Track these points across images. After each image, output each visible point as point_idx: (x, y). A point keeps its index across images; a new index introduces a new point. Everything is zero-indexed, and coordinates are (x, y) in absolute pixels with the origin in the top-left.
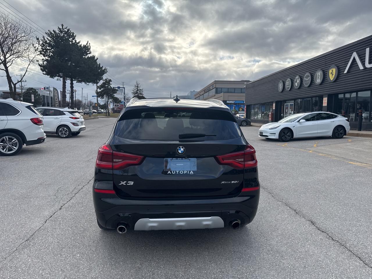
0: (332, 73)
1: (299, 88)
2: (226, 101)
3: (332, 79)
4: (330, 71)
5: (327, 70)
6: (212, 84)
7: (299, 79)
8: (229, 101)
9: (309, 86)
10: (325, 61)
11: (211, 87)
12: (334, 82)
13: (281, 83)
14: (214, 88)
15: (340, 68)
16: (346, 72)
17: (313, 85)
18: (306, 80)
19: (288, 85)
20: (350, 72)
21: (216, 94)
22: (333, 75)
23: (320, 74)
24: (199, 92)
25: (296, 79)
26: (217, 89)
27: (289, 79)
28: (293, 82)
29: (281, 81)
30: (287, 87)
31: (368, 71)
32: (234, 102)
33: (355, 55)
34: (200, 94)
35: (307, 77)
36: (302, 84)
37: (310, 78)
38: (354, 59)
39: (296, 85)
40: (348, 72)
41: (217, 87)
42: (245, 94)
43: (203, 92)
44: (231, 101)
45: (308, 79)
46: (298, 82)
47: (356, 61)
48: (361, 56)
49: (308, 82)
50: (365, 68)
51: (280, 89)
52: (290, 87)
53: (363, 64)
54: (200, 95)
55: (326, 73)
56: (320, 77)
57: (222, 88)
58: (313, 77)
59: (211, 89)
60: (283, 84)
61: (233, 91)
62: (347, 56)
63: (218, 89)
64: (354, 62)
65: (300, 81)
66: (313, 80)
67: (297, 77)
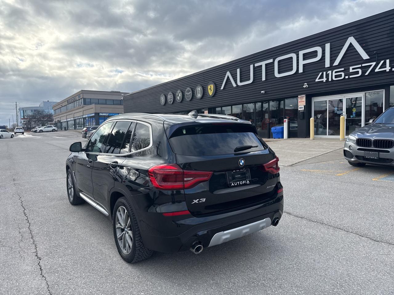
0: (210, 89)
1: (181, 102)
2: (99, 113)
3: (211, 94)
4: (209, 87)
5: (206, 86)
6: (78, 94)
7: (181, 93)
8: (102, 113)
9: (191, 101)
10: (203, 78)
11: (77, 97)
12: (212, 97)
13: (163, 97)
14: (81, 99)
15: (217, 84)
16: (222, 88)
17: (195, 99)
18: (188, 94)
19: (170, 99)
20: (225, 89)
21: (85, 106)
22: (211, 90)
23: (200, 90)
24: (59, 103)
25: (178, 93)
26: (85, 99)
27: (170, 93)
28: (175, 96)
29: (162, 95)
30: (169, 100)
31: (240, 89)
32: (108, 114)
33: (228, 74)
34: (61, 104)
35: (188, 91)
36: (184, 98)
37: (191, 92)
38: (228, 77)
39: (179, 99)
40: (224, 88)
41: (85, 97)
42: (123, 106)
43: (66, 103)
44: (104, 113)
45: (189, 94)
46: (180, 95)
47: (230, 79)
48: (233, 75)
49: (189, 96)
50: (237, 86)
51: (163, 103)
52: (172, 100)
53: (236, 82)
54: (61, 106)
55: (205, 88)
56: (200, 92)
57: (91, 99)
58: (194, 92)
59: (77, 99)
60: (164, 97)
61: (104, 102)
62: (223, 74)
63: (87, 100)
64: (228, 80)
65: (182, 95)
66: (194, 94)
67: (179, 91)
